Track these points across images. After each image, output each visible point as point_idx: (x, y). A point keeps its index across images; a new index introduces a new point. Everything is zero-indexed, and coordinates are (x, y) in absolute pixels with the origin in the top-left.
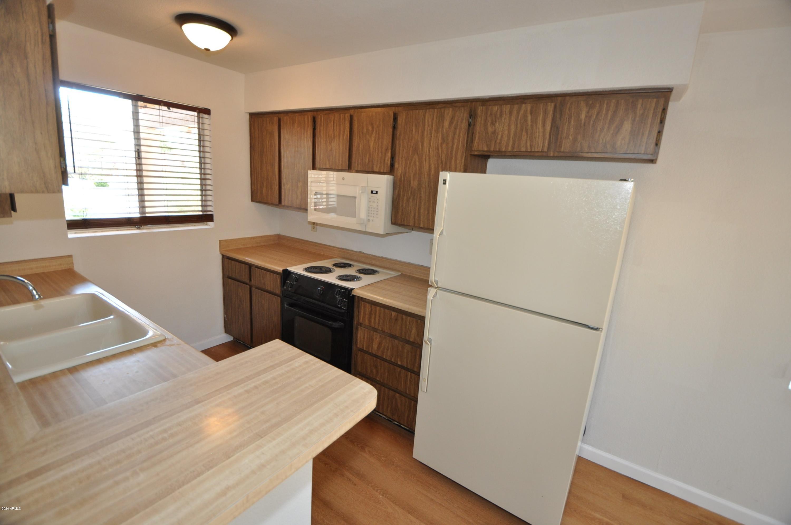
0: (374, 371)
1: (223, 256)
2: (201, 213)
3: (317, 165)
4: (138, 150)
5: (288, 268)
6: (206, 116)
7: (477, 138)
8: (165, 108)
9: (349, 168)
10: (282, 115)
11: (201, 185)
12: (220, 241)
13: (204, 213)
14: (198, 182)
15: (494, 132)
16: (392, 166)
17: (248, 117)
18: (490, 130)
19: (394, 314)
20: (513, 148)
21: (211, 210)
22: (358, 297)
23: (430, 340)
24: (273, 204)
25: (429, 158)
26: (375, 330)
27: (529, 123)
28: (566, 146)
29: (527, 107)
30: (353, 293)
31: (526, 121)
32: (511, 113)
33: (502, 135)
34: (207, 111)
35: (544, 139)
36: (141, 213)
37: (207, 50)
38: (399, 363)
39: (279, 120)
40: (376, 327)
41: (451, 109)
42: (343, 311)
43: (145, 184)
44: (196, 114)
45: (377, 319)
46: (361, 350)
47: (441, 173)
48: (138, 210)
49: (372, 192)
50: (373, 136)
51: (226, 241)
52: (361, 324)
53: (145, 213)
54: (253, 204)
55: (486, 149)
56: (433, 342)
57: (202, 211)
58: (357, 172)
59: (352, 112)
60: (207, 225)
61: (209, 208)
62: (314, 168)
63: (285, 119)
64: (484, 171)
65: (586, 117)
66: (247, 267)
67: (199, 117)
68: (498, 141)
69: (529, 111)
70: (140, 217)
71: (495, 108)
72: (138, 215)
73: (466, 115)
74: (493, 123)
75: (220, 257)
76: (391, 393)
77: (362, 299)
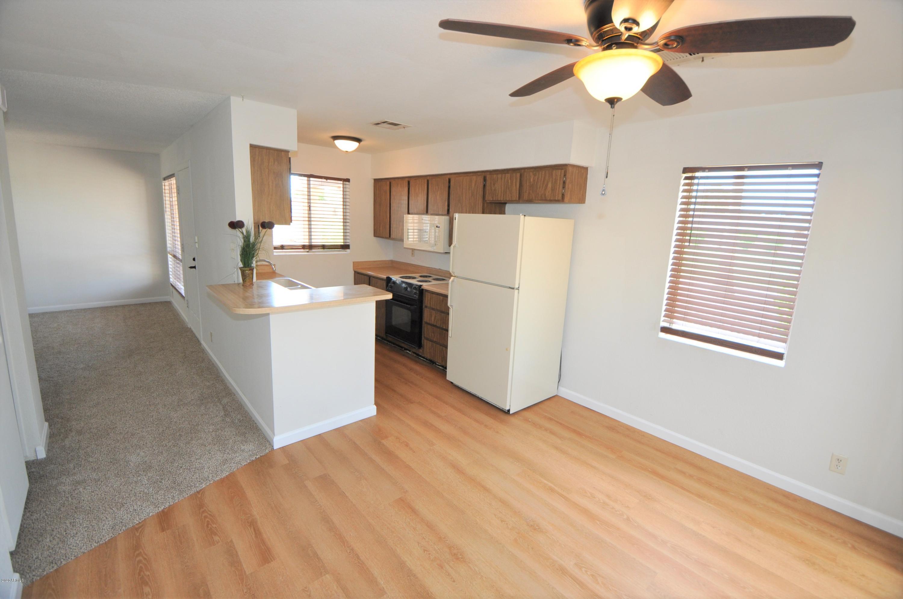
0: (433, 335)
1: (355, 272)
2: (343, 244)
3: (410, 212)
4: (310, 205)
5: (390, 276)
6: (347, 183)
7: (487, 193)
8: (325, 180)
9: (427, 212)
10: (392, 180)
11: (344, 226)
12: (353, 262)
13: (345, 244)
14: (342, 224)
15: (495, 190)
16: (448, 210)
17: (373, 181)
18: (493, 188)
19: (441, 298)
20: (503, 198)
21: (349, 242)
22: (425, 290)
23: (452, 306)
24: (386, 238)
25: (466, 206)
26: (433, 309)
27: (510, 184)
28: (526, 197)
29: (508, 175)
30: (422, 287)
31: (508, 183)
32: (501, 179)
33: (498, 191)
34: (348, 180)
35: (516, 193)
36: (309, 243)
37: (347, 152)
38: (444, 328)
39: (390, 183)
40: (433, 307)
41: (475, 177)
42: (416, 299)
43: (312, 226)
44: (341, 182)
45: (434, 302)
46: (426, 323)
47: (455, 214)
48: (307, 241)
49: (437, 227)
50: (439, 192)
51: (357, 262)
52: (426, 307)
53: (311, 242)
54: (375, 239)
55: (491, 199)
56: (454, 308)
57: (344, 242)
58: (432, 214)
59: (428, 178)
60: (346, 251)
61: (348, 241)
62: (409, 213)
63: (393, 182)
64: (504, 213)
65: (533, 180)
66: (368, 277)
67: (343, 184)
68: (497, 195)
69: (509, 178)
70: (309, 245)
71: (495, 176)
72: (308, 244)
73: (482, 180)
74: (494, 185)
75: (353, 272)
76: (441, 347)
77: (427, 291)
